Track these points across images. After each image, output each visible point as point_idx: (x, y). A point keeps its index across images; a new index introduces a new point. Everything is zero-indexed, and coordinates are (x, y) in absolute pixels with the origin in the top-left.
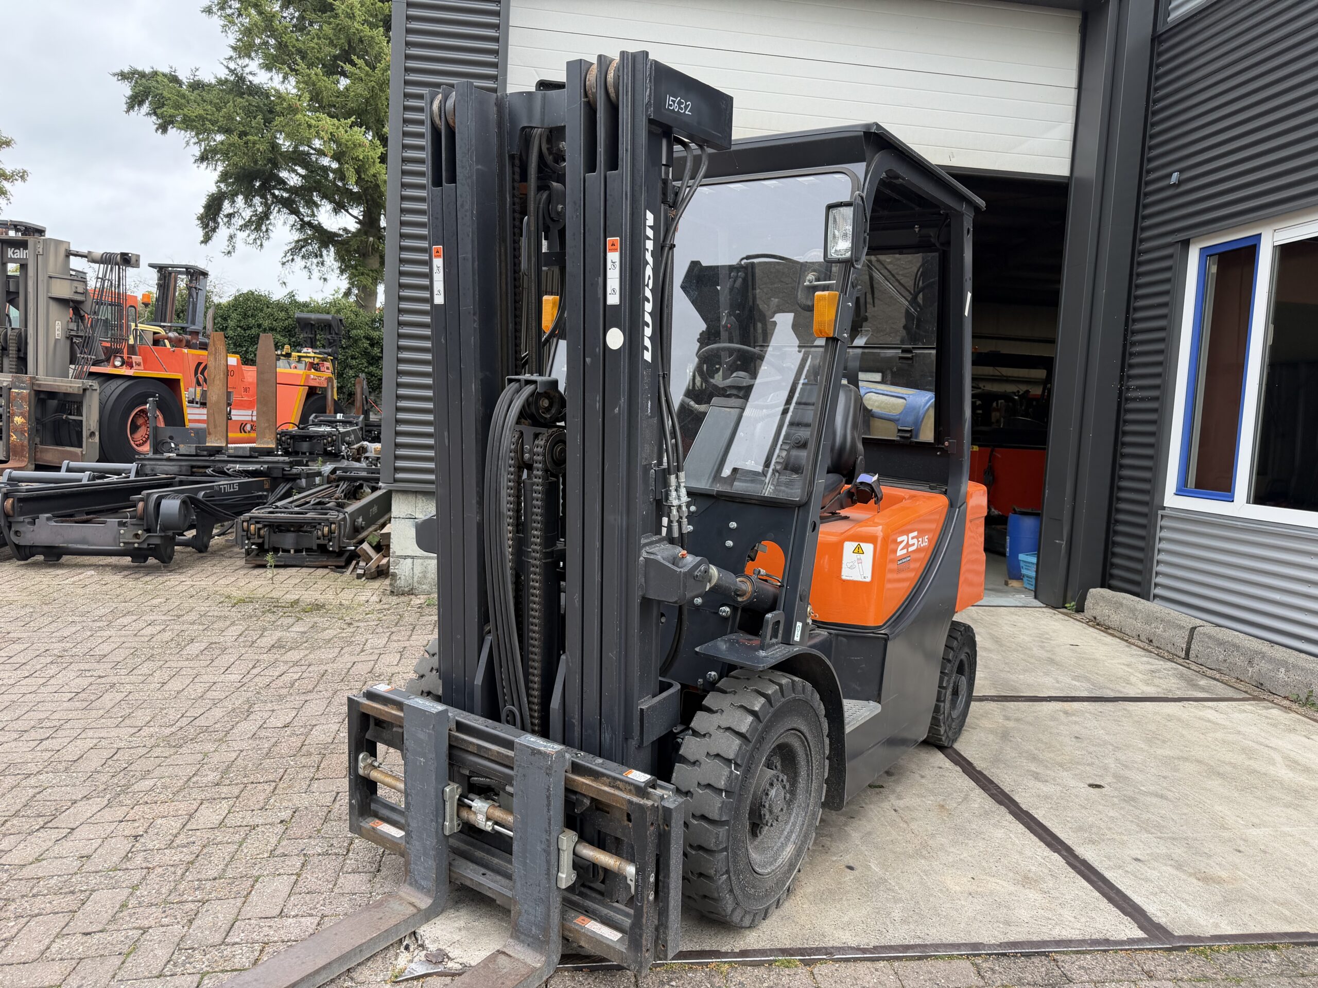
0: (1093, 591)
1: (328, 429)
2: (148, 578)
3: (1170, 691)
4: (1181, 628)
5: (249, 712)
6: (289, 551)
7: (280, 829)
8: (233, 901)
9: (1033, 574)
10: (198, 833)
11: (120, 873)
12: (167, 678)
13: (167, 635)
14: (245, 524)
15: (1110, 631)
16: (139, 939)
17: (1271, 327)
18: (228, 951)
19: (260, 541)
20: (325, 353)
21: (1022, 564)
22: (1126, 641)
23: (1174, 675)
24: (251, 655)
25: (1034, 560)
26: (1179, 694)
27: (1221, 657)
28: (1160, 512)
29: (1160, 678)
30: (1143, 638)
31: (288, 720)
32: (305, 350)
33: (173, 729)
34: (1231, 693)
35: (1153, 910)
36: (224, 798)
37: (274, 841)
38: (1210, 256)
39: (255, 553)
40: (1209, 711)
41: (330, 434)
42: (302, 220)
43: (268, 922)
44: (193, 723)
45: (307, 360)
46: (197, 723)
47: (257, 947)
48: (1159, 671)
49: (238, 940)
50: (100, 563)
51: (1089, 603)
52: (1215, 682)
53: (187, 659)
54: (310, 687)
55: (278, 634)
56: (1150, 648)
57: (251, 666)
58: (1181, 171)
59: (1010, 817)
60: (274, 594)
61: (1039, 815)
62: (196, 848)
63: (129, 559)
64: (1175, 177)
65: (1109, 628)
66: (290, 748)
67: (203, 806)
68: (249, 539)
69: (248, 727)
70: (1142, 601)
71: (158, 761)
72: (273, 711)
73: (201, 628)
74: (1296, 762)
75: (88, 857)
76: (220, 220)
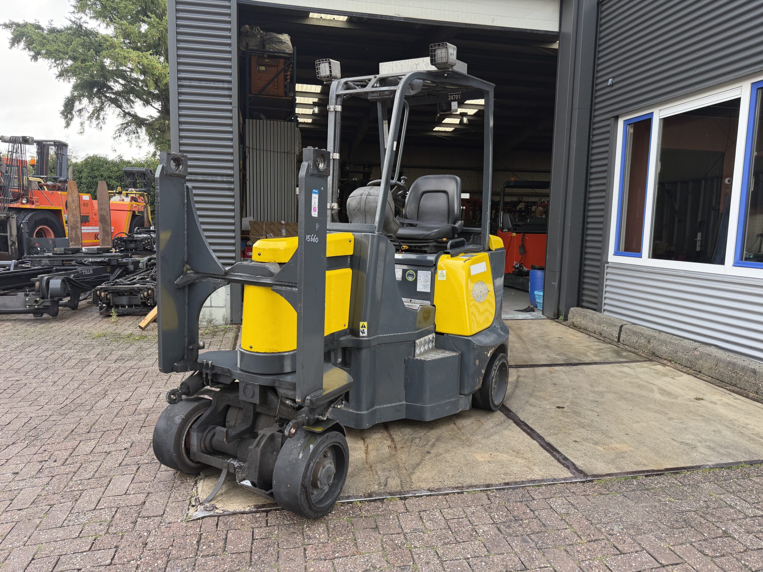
0: (572, 309)
1: (145, 235)
2: (42, 325)
3: (607, 359)
4: (615, 326)
5: (105, 394)
6: (125, 307)
7: (125, 452)
8: (99, 489)
9: (542, 302)
10: (79, 457)
11: (37, 480)
12: (56, 380)
13: (55, 356)
14: (98, 292)
15: (581, 330)
16: (49, 510)
17: (659, 163)
18: (97, 513)
19: (108, 301)
20: (142, 191)
21: (536, 296)
22: (589, 335)
23: (610, 351)
24: (104, 364)
25: (542, 294)
26: (612, 360)
27: (635, 341)
28: (606, 265)
29: (603, 352)
30: (597, 332)
31: (128, 397)
32: (130, 189)
33: (62, 406)
34: (639, 358)
35: (579, 463)
36: (93, 439)
37: (121, 459)
38: (629, 124)
39: (105, 308)
40: (626, 369)
41: (146, 239)
42: (124, 111)
43: (119, 498)
44: (73, 402)
45: (132, 195)
46: (76, 401)
47: (114, 510)
48: (603, 349)
49: (103, 507)
50: (13, 318)
51: (570, 316)
52: (631, 353)
53: (68, 369)
54: (140, 380)
55: (120, 353)
56: (601, 338)
57: (105, 370)
58: (613, 78)
59: (514, 425)
60: (117, 331)
61: (529, 423)
62: (78, 465)
63: (31, 315)
64: (610, 82)
65: (580, 328)
66: (129, 411)
67: (81, 444)
68: (101, 301)
69: (106, 402)
70: (598, 313)
71: (54, 423)
72: (119, 393)
73: (75, 351)
74: (665, 391)
75: (17, 473)
76: (74, 113)
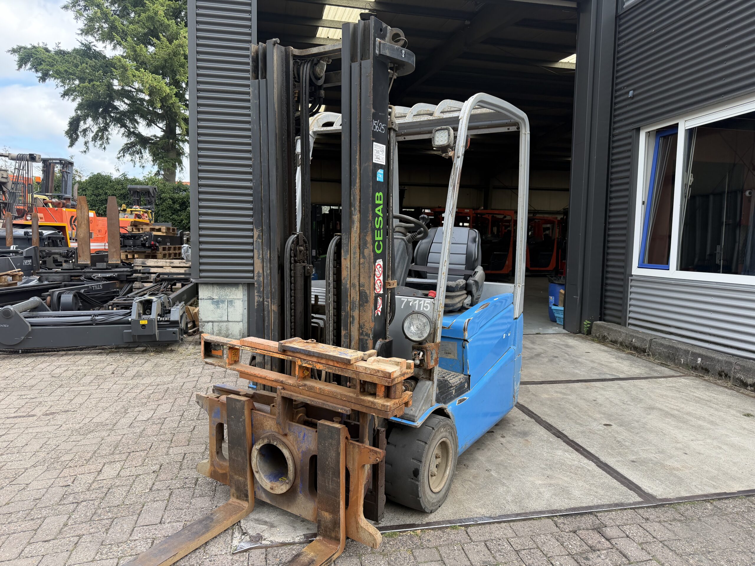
0: (596, 323)
3: (641, 374)
4: (644, 340)
5: (125, 413)
7: (153, 476)
8: (131, 517)
10: (105, 481)
11: (61, 507)
15: (606, 344)
16: (78, 542)
18: (132, 544)
20: (147, 208)
21: (554, 311)
22: (615, 349)
23: (642, 365)
26: (646, 375)
27: (667, 354)
28: (630, 278)
29: (635, 367)
32: (134, 207)
34: (673, 373)
35: (645, 486)
36: (118, 461)
40: (663, 383)
42: (129, 130)
44: (92, 421)
45: (136, 213)
48: (634, 364)
51: (593, 330)
52: (664, 368)
56: (628, 352)
59: (564, 444)
61: (579, 441)
62: (104, 490)
64: (631, 93)
66: (153, 431)
67: (106, 466)
69: (126, 421)
70: (623, 327)
71: (74, 443)
72: (140, 411)
73: (89, 367)
75: (40, 499)
76: (79, 133)
